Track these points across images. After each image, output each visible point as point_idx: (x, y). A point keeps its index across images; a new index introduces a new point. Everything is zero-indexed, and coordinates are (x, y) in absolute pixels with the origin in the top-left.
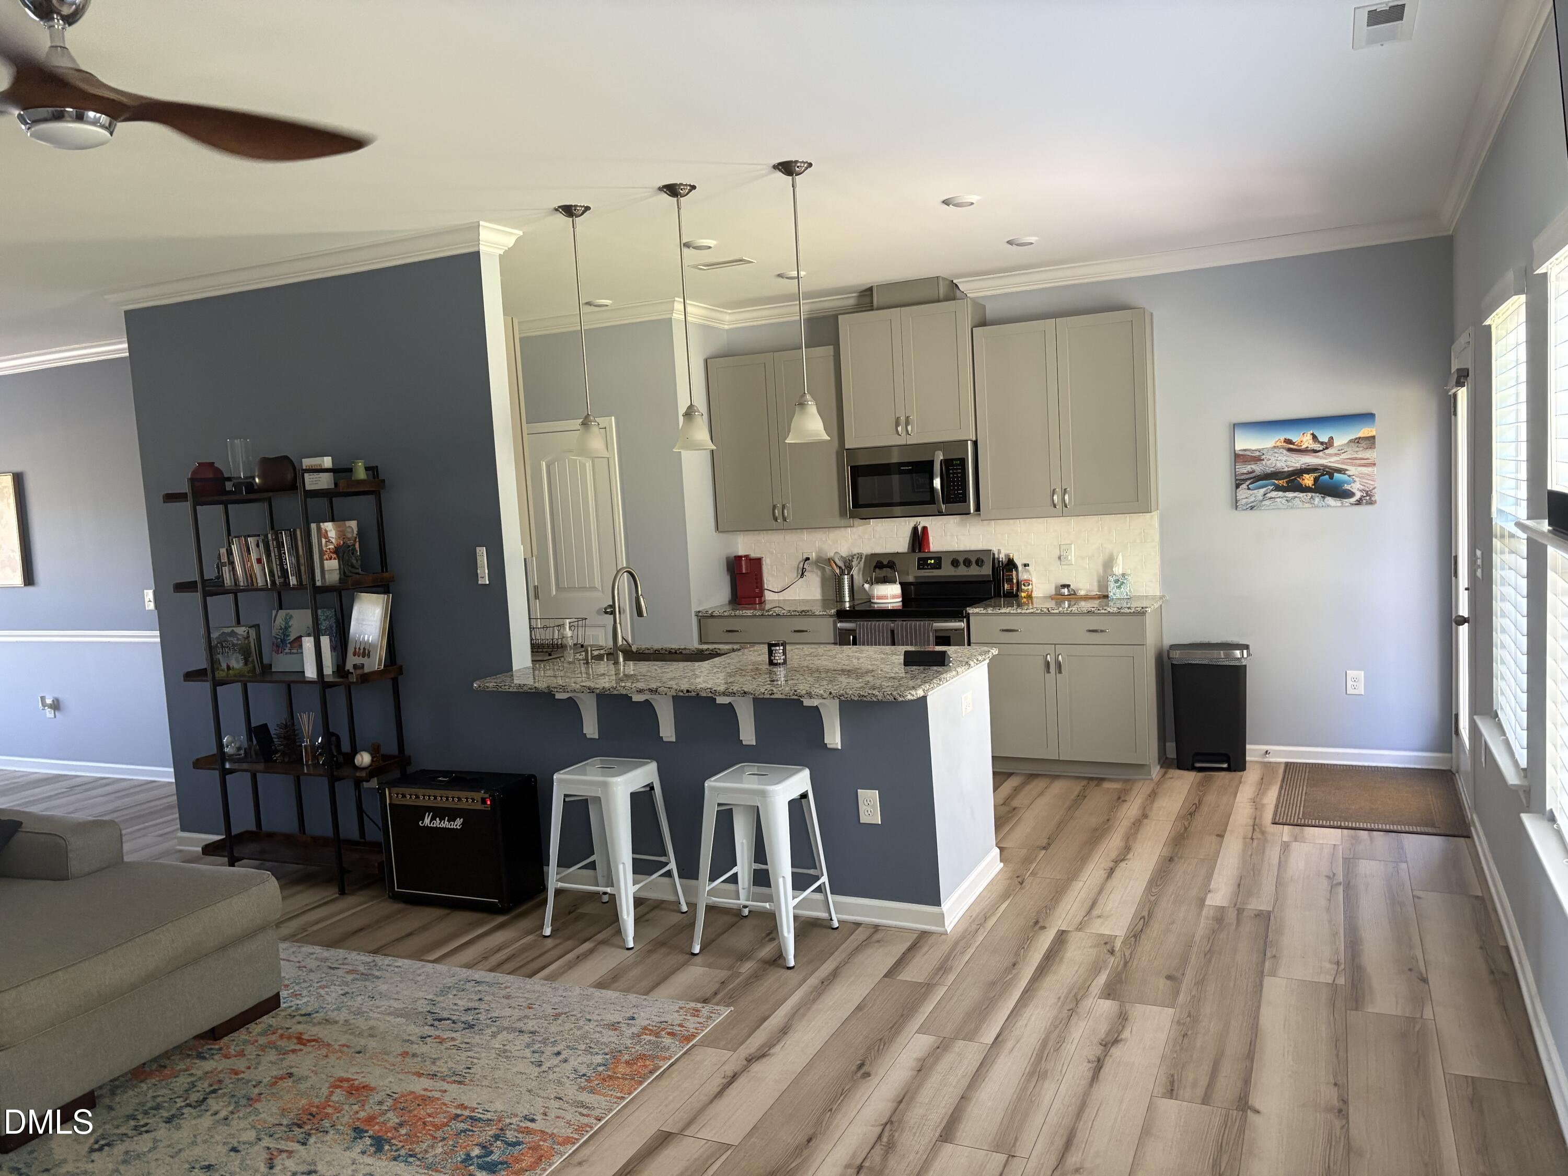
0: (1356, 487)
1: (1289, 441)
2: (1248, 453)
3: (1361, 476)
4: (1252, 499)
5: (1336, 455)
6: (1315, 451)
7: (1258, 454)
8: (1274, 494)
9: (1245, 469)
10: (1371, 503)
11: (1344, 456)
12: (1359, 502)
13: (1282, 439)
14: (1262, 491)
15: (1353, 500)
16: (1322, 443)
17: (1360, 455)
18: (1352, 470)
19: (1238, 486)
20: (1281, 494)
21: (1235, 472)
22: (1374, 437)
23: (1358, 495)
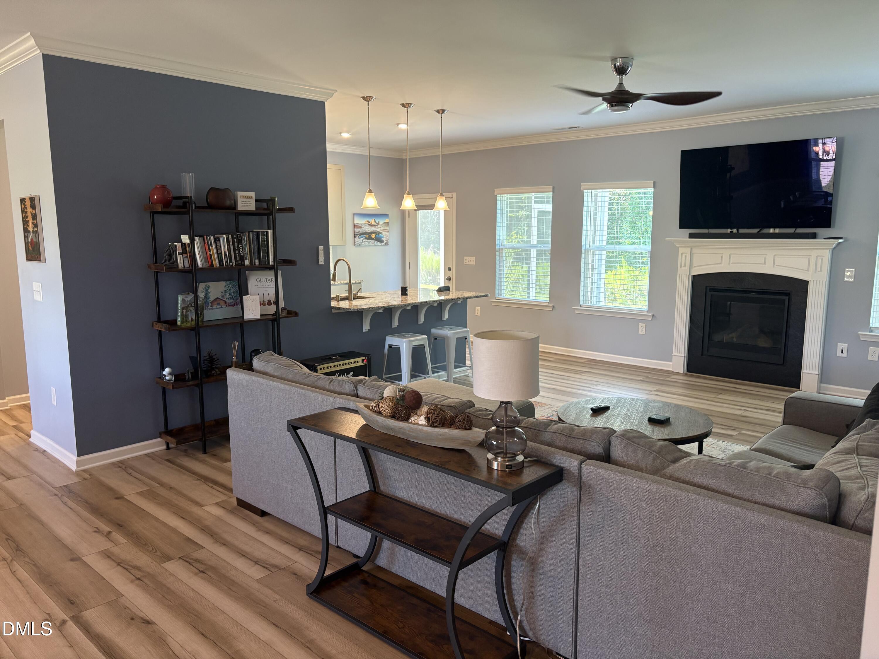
0: (384, 239)
1: (369, 222)
2: (358, 225)
3: (386, 235)
4: (359, 242)
5: (380, 227)
6: (375, 226)
7: (361, 225)
8: (365, 240)
9: (357, 230)
10: (388, 245)
11: (382, 228)
12: (385, 245)
13: (367, 220)
14: (362, 239)
15: (384, 243)
16: (377, 223)
17: (385, 228)
18: (384, 233)
19: (355, 237)
20: (367, 240)
21: (354, 232)
22: (388, 222)
23: (385, 242)
